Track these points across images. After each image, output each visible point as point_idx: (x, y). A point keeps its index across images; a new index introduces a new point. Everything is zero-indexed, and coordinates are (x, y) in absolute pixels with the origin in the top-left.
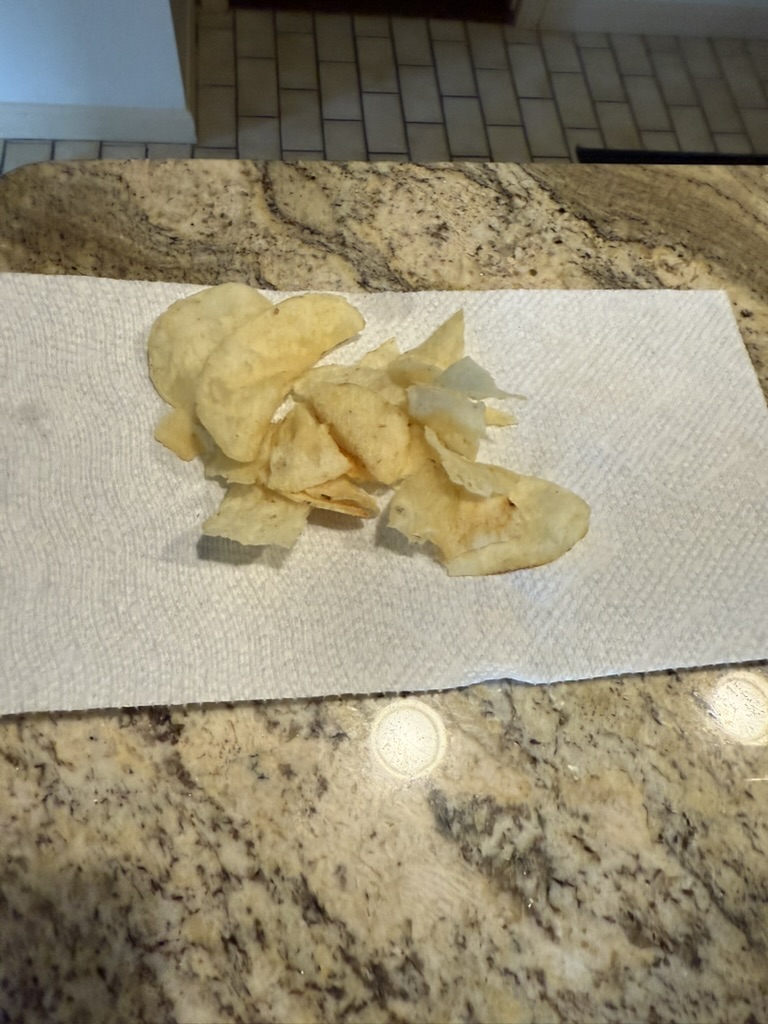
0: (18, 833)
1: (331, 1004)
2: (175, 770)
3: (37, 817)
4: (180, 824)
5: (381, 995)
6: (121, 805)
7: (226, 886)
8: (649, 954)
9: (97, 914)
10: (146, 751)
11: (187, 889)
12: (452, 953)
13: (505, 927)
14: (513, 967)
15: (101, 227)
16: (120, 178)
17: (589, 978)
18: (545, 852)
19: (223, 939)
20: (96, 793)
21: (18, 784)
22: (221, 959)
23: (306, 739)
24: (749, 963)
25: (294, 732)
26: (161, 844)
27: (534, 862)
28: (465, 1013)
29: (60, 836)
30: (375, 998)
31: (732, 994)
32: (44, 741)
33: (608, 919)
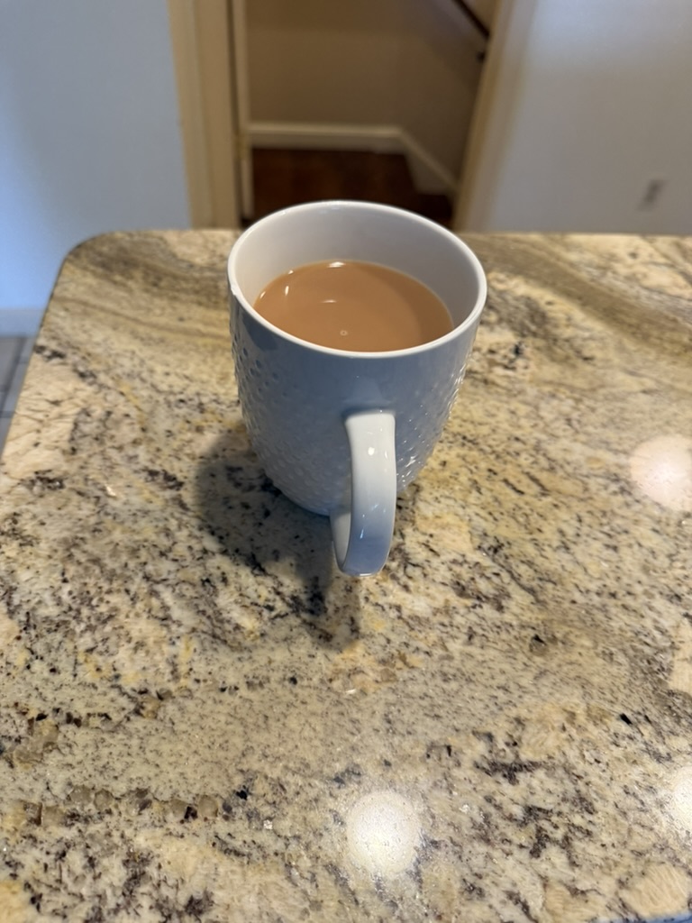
0: (82, 526)
1: (266, 613)
2: (177, 502)
3: (93, 520)
4: (180, 528)
5: (298, 611)
6: (144, 517)
7: (205, 556)
8: (469, 602)
9: (126, 565)
10: (161, 493)
11: (181, 556)
12: (344, 593)
13: (377, 583)
14: (380, 602)
15: (148, 260)
16: (161, 238)
17: (429, 611)
18: (404, 550)
19: (202, 580)
20: (130, 510)
21: (84, 505)
22: (201, 590)
23: (259, 491)
24: (536, 610)
25: (251, 488)
26: (167, 535)
27: (398, 556)
28: (350, 622)
29: (106, 529)
30: (293, 612)
31: (524, 624)
32: (99, 486)
33: (443, 584)
